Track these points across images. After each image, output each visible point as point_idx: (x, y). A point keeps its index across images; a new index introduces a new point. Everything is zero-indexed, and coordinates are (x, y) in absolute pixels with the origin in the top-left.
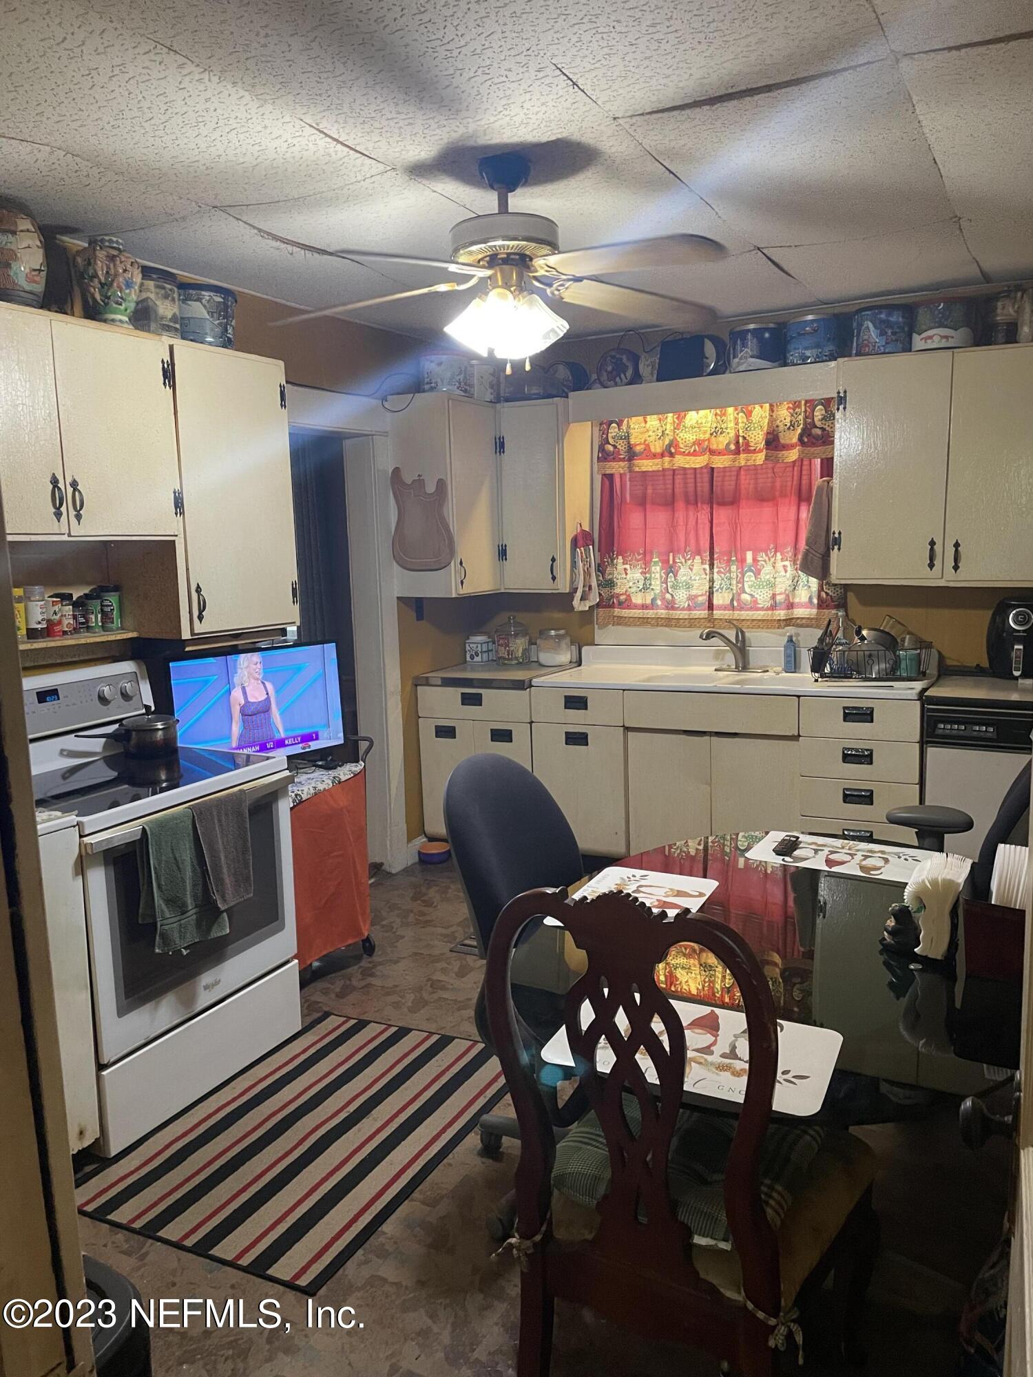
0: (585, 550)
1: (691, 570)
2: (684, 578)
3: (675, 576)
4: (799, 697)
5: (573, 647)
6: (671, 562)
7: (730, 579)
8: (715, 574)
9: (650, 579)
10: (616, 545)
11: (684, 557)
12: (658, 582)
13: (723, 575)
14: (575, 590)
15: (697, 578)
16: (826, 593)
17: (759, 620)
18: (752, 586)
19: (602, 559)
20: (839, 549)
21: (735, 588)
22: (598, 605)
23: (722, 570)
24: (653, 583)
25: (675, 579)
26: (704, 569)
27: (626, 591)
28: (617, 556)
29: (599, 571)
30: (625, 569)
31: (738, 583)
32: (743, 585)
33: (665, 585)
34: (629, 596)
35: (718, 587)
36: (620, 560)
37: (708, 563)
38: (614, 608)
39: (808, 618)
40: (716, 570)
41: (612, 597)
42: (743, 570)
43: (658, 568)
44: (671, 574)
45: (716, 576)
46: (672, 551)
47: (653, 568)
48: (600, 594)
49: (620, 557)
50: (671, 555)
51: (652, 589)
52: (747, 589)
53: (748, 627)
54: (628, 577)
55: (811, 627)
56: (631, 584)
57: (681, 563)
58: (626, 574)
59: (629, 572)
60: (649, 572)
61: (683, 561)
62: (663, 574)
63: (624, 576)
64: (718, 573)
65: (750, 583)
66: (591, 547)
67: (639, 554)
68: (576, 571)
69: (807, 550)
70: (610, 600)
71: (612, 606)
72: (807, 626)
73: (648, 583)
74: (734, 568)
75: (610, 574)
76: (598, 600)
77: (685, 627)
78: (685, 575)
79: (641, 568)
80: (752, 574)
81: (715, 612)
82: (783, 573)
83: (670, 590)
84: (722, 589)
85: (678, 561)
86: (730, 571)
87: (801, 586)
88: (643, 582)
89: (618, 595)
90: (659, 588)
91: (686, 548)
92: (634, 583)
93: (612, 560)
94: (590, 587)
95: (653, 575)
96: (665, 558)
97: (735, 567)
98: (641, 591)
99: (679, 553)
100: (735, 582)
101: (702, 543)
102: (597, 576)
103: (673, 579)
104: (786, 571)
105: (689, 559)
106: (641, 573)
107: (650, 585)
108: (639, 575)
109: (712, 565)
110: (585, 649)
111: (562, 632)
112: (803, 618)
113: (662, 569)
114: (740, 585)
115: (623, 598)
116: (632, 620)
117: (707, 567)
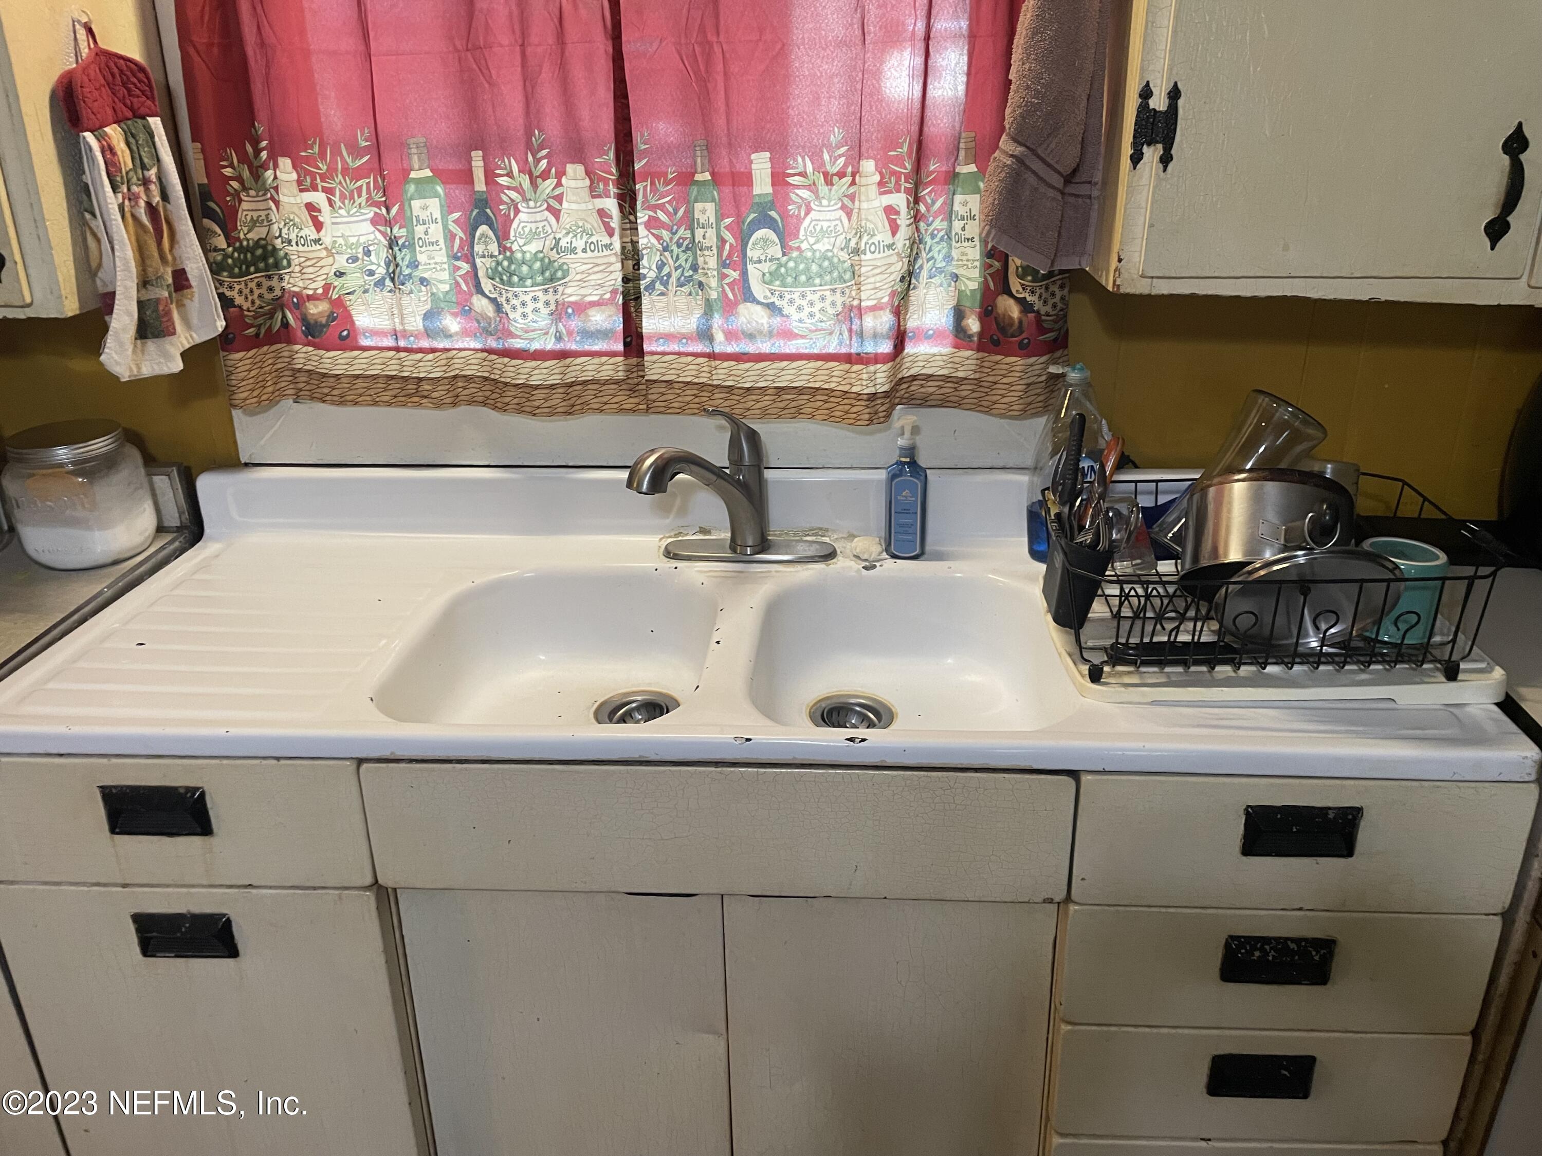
0: (130, 137)
1: (556, 214)
2: (533, 247)
3: (502, 236)
4: (1074, 774)
5: (161, 482)
6: (480, 185)
7: (692, 247)
8: (642, 230)
9: (410, 245)
10: (262, 112)
11: (525, 169)
12: (441, 256)
13: (665, 234)
14: (108, 301)
15: (579, 244)
16: (1021, 302)
17: (800, 391)
18: (774, 274)
19: (211, 169)
20: (1166, 159)
21: (714, 283)
22: (225, 341)
23: (661, 215)
24: (422, 258)
25: (503, 249)
26: (602, 213)
27: (327, 287)
28: (273, 157)
29: (209, 214)
30: (311, 208)
31: (723, 264)
32: (744, 274)
33: (465, 267)
34: (339, 303)
35: (652, 275)
36: (286, 172)
37: (613, 190)
38: (290, 341)
39: (946, 378)
40: (642, 216)
41: (279, 304)
42: (739, 221)
43: (434, 207)
44: (483, 229)
45: (644, 238)
46: (478, 143)
47: (416, 204)
48: (226, 302)
49: (285, 163)
50: (477, 156)
51: (423, 281)
52: (758, 290)
53: (764, 415)
54: (327, 237)
55: (958, 405)
56: (341, 262)
57: (519, 189)
58: (319, 226)
59: (326, 216)
60: (404, 219)
61: (525, 181)
62: (453, 227)
63: (310, 232)
64: (648, 225)
65: (766, 267)
66: (155, 122)
67: (356, 151)
68: (97, 225)
69: (1019, 159)
70: (271, 314)
71: (284, 335)
72: (944, 403)
73: (404, 258)
74: (705, 211)
75: (254, 223)
76: (221, 324)
77: (552, 413)
78: (534, 235)
79: (372, 203)
80: (773, 236)
81: (646, 358)
82: (884, 236)
83: (487, 285)
84: (665, 284)
85: (503, 181)
86: (690, 222)
87: (924, 274)
88: (384, 254)
89: (300, 301)
90: (445, 276)
91: (529, 134)
92: (355, 259)
93: (257, 172)
94: (181, 281)
95: (419, 230)
96: (453, 165)
97: (710, 207)
98: (380, 283)
99: (505, 152)
100: (712, 263)
101: (585, 113)
102: (203, 236)
103: (494, 248)
104: (894, 229)
105: (545, 175)
106: (374, 222)
107: (414, 265)
108: (368, 227)
109: (627, 201)
110: (206, 484)
111: (99, 446)
112: (929, 377)
113: (449, 207)
114: (734, 275)
115: (316, 309)
116: (360, 383)
117: (611, 205)
